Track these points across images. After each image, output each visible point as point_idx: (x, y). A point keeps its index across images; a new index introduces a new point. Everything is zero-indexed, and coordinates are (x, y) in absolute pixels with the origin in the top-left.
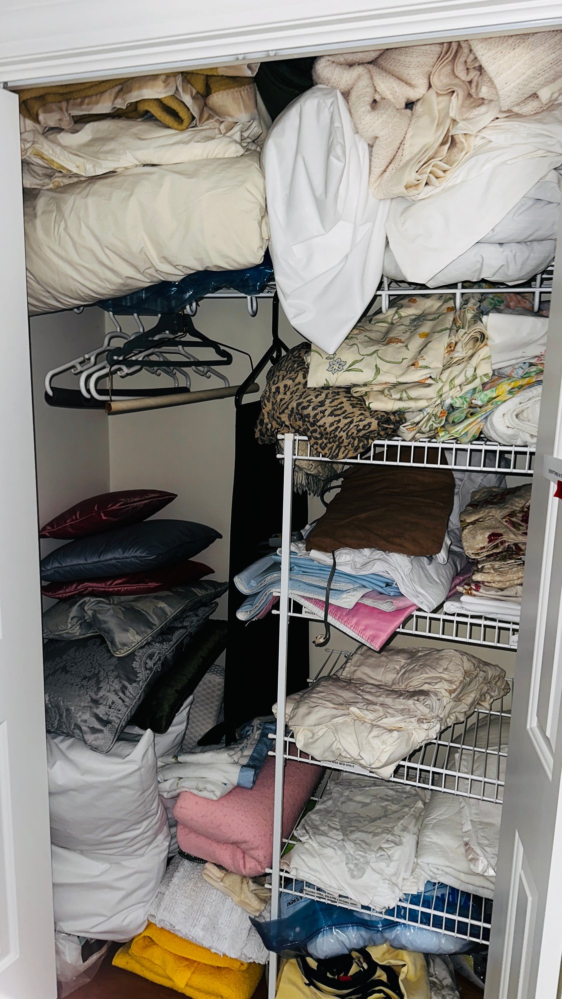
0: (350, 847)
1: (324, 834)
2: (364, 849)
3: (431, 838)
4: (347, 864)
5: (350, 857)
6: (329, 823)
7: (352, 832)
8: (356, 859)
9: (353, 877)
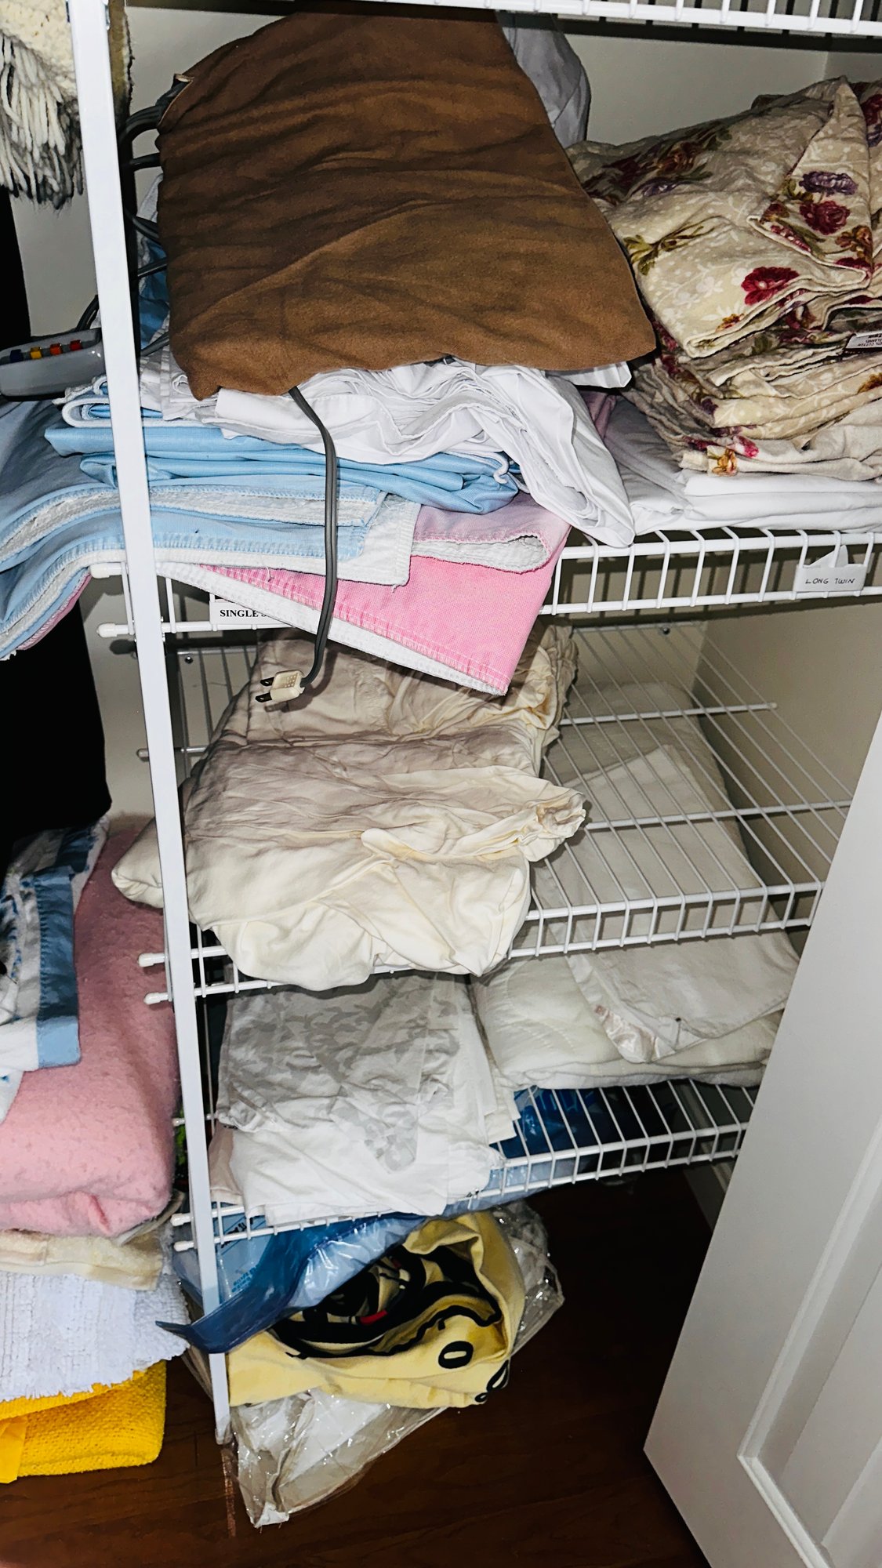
0: (363, 1102)
1: (292, 1094)
2: (395, 1095)
3: (514, 1016)
4: (368, 1142)
5: (374, 1128)
6: (287, 1059)
7: (349, 1062)
8: (388, 1126)
9: (395, 1166)
